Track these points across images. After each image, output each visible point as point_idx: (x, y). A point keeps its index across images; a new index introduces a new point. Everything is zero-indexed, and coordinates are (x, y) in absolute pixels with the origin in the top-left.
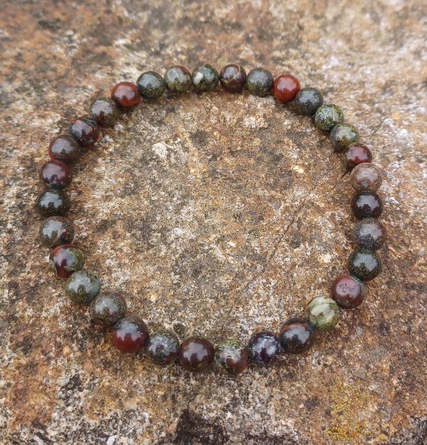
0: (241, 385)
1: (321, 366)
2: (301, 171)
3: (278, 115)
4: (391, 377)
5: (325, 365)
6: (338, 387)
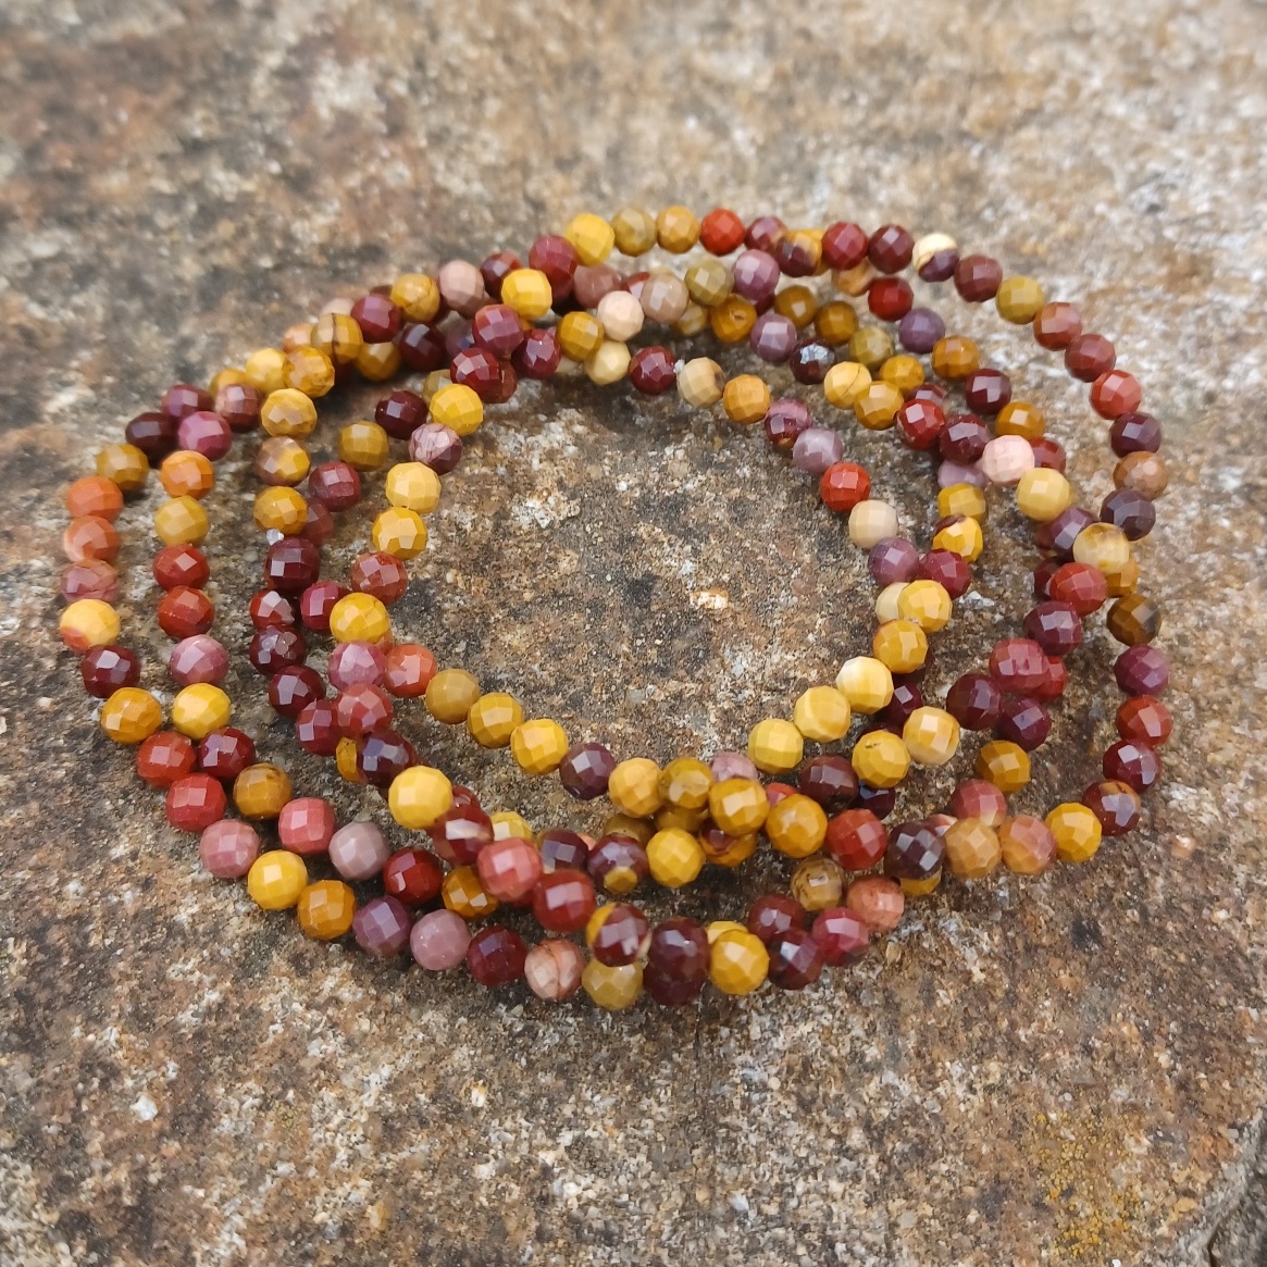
0: (806, 1228)
1: (980, 1093)
2: (719, 602)
3: (594, 472)
4: (1149, 1051)
5: (989, 1089)
6: (1037, 1130)
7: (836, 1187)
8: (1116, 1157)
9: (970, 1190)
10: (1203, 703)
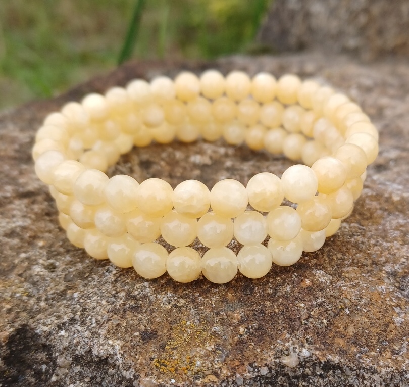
1: (171, 305)
4: (239, 325)
5: (175, 305)
6: (181, 325)
7: (104, 302)
8: (199, 346)
9: (143, 328)
10: (355, 261)
